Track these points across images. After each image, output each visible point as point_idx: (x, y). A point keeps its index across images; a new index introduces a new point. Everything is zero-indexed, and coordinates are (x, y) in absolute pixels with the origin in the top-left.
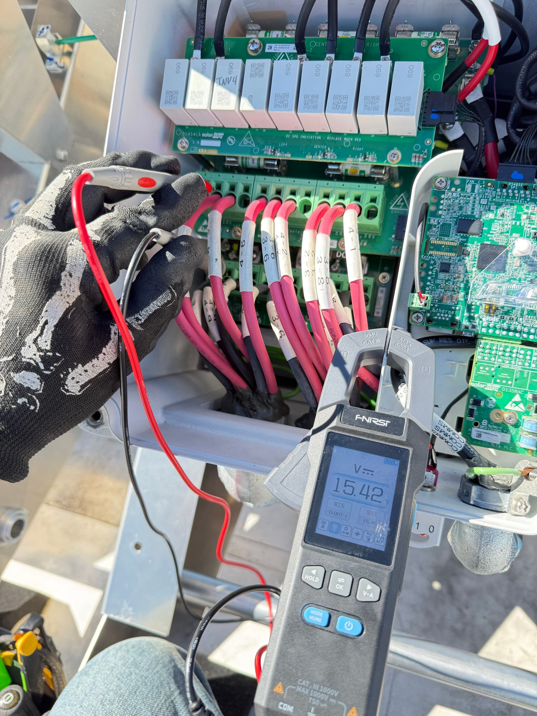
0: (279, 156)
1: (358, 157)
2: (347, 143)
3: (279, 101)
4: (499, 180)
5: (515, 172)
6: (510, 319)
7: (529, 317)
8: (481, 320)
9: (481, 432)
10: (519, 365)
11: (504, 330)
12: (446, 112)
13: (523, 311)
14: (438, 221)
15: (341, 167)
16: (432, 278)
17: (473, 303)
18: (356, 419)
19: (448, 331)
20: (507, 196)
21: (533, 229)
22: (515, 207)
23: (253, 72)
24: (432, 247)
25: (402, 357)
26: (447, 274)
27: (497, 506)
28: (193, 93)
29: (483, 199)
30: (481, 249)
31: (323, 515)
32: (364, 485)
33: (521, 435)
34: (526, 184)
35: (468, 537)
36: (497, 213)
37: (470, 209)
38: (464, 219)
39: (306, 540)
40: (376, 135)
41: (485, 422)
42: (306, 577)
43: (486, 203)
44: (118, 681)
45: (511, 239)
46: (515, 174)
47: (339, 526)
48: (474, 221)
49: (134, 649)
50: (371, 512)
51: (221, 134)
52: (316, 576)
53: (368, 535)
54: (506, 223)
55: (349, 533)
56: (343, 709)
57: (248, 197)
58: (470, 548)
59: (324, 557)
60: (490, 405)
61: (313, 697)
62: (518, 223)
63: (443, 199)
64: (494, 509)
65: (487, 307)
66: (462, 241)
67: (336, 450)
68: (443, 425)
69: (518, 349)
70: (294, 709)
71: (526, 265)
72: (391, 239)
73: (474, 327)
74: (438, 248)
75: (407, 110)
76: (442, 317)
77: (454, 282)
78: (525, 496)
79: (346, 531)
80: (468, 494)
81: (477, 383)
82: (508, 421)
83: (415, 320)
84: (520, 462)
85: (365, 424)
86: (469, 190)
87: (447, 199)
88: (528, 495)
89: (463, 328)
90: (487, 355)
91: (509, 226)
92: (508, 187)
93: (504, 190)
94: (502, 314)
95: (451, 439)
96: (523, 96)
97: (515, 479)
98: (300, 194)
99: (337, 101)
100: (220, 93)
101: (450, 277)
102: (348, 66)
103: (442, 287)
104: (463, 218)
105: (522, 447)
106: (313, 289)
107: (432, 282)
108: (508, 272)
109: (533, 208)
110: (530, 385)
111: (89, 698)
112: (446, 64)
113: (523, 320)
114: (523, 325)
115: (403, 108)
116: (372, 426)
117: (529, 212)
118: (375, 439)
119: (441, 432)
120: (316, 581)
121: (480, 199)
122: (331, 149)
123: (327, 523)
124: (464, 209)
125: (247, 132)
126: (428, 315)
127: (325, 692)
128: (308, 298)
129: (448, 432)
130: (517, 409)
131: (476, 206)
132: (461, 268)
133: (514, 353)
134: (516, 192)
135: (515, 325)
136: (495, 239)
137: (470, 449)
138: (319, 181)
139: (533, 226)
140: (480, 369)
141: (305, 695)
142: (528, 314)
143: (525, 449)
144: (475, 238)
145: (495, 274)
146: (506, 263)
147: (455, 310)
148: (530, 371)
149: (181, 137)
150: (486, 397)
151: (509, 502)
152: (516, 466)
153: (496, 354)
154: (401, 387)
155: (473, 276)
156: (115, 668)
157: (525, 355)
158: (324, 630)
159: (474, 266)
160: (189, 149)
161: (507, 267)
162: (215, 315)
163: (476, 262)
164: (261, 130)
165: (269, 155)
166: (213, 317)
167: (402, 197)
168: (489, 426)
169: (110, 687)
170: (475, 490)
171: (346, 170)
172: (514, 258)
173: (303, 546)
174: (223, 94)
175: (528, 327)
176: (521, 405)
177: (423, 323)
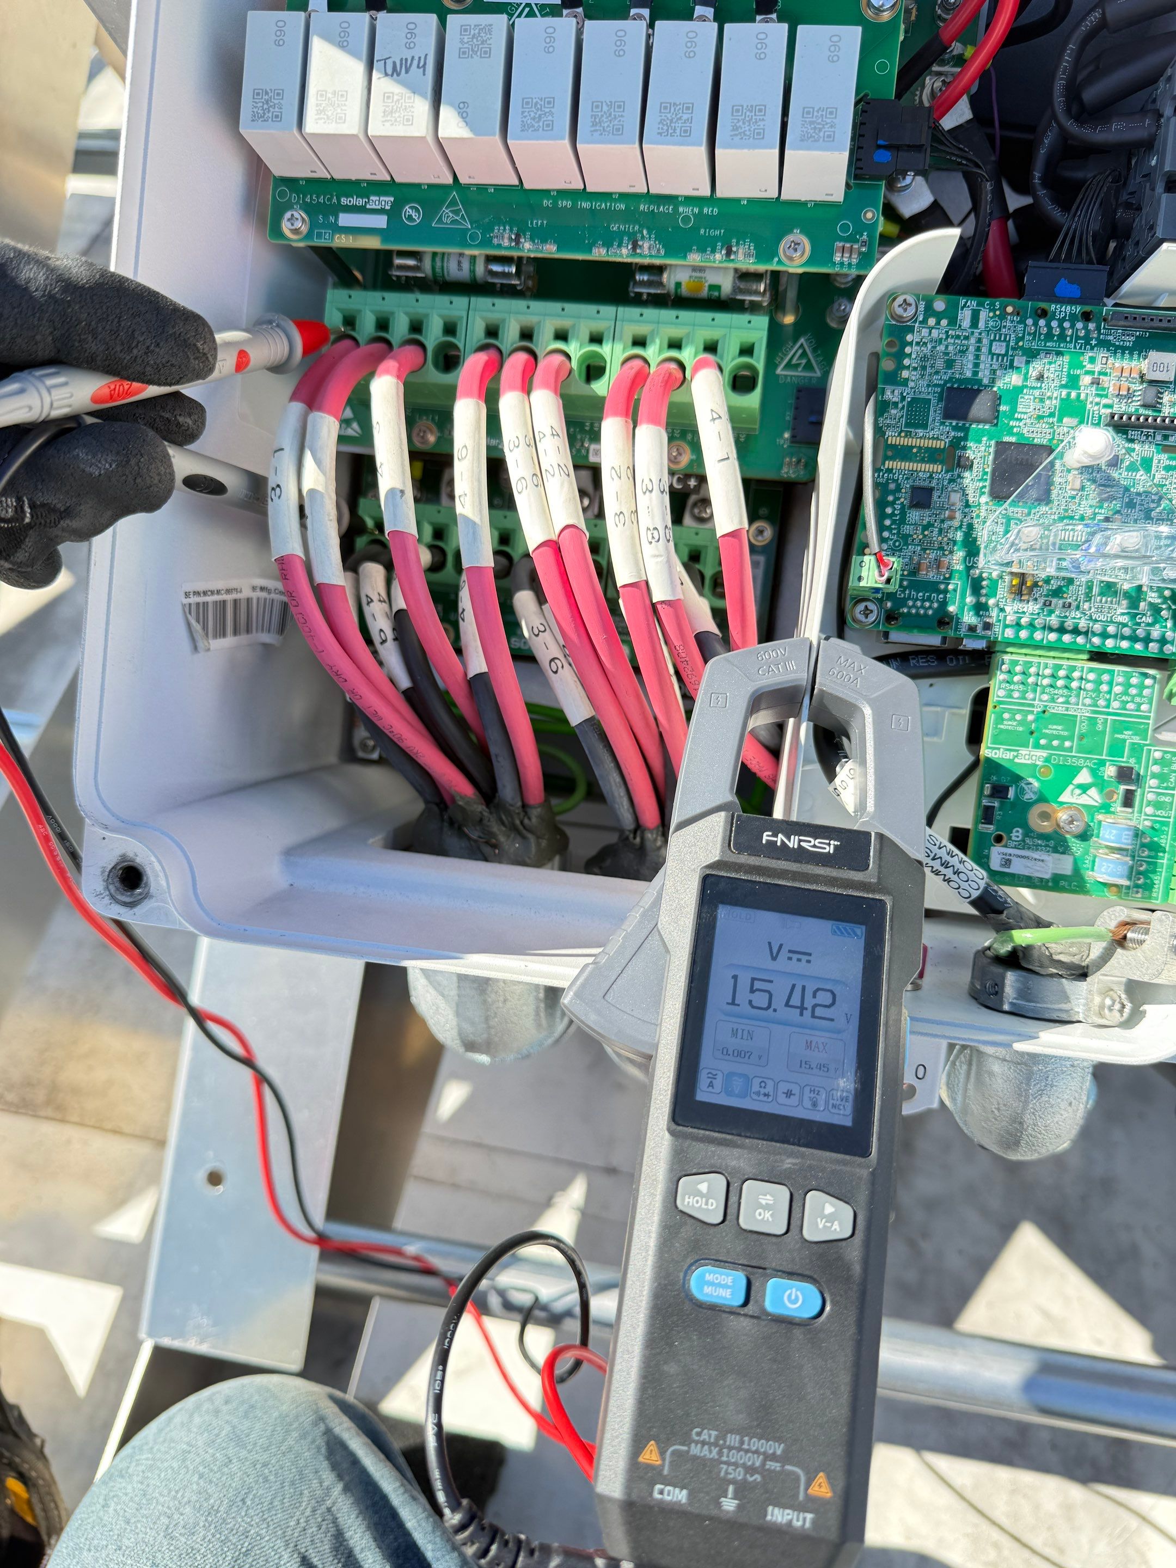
0: (529, 250)
1: (713, 251)
2: (686, 219)
3: (532, 114)
4: (1029, 300)
5: (1063, 282)
6: (1064, 607)
7: (1104, 599)
8: (1002, 610)
9: (1010, 855)
10: (1084, 705)
11: (1051, 630)
12: (909, 146)
13: (1090, 588)
14: (902, 393)
15: (665, 276)
16: (894, 522)
17: (984, 575)
18: (764, 842)
19: (933, 640)
20: (1049, 336)
21: (1106, 406)
22: (1067, 358)
23: (466, 46)
24: (890, 453)
25: (848, 699)
26: (927, 512)
27: (1061, 1010)
28: (322, 95)
29: (998, 343)
30: (998, 454)
31: (708, 1059)
32: (794, 986)
33: (1095, 857)
34: (1088, 308)
35: (1000, 1081)
36: (1028, 373)
37: (970, 366)
38: (958, 388)
39: (676, 1119)
40: (751, 201)
41: (1017, 834)
42: (687, 1200)
43: (1003, 352)
44: (202, 1482)
45: (1060, 430)
46: (1064, 287)
47: (748, 1080)
48: (979, 391)
49: (230, 1407)
50: (813, 1044)
51: (387, 199)
52: (707, 1196)
53: (812, 1095)
54: (1049, 394)
55: (771, 1093)
56: (797, 1479)
57: (455, 347)
58: (1005, 1105)
59: (725, 1151)
60: (1029, 796)
61: (728, 1463)
62: (1073, 394)
63: (911, 344)
64: (1054, 1016)
65: (1014, 583)
66: (954, 437)
67: (724, 913)
68: (938, 844)
69: (1082, 671)
70: (691, 1495)
71: (1093, 487)
72: (782, 442)
73: (987, 626)
74: (903, 453)
75: (831, 138)
76: (918, 608)
77: (941, 531)
78: (1119, 983)
79: (763, 1091)
80: (997, 990)
81: (999, 749)
82: (1067, 828)
83: (861, 617)
84: (1105, 913)
85: (783, 852)
86: (966, 323)
87: (918, 344)
88: (1124, 980)
89: (963, 631)
90: (1016, 687)
91: (1054, 402)
92: (1049, 315)
93: (1042, 322)
94: (1045, 596)
95: (957, 873)
96: (1068, 111)
97: (1097, 950)
98: (577, 338)
99: (669, 115)
100: (387, 96)
101: (933, 518)
102: (691, 35)
103: (916, 542)
104: (956, 386)
105: (1101, 880)
106: (635, 555)
107: (895, 531)
108: (1056, 503)
109: (1104, 362)
110: (1111, 747)
111: (136, 1527)
112: (901, 38)
113: (1090, 608)
114: (1091, 618)
115: (822, 134)
116: (801, 855)
117: (1097, 369)
118: (808, 882)
119: (934, 859)
120: (710, 1208)
121: (991, 342)
122: (649, 233)
123: (720, 1076)
124: (957, 366)
125: (448, 194)
126: (889, 604)
127: (754, 1449)
128: (623, 575)
129: (948, 858)
130: (1084, 800)
131: (982, 358)
132: (956, 498)
133: (1074, 680)
134: (1067, 325)
135: (1074, 618)
136: (1025, 431)
137: (996, 892)
138: (621, 309)
139: (1105, 401)
140: (1003, 720)
141: (712, 1460)
142: (1102, 594)
143: (1105, 884)
144: (984, 430)
145: (1030, 509)
146: (1052, 484)
147: (946, 591)
148: (1110, 717)
149: (289, 206)
150: (1017, 779)
151: (1087, 999)
152: (1098, 922)
153: (1037, 684)
154: (842, 767)
155: (983, 514)
156: (189, 1452)
157: (1099, 683)
158: (739, 1314)
159: (984, 493)
160: (309, 235)
161: (1054, 493)
162: (394, 629)
163: (987, 484)
164: (482, 188)
165: (506, 248)
166: (389, 634)
167: (802, 345)
168: (1028, 841)
169: (183, 1496)
170: (1011, 979)
171: (678, 285)
172: (1069, 471)
173: (672, 1133)
174: (396, 98)
175: (1101, 621)
176: (1093, 792)
177: (879, 622)
